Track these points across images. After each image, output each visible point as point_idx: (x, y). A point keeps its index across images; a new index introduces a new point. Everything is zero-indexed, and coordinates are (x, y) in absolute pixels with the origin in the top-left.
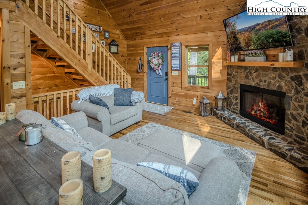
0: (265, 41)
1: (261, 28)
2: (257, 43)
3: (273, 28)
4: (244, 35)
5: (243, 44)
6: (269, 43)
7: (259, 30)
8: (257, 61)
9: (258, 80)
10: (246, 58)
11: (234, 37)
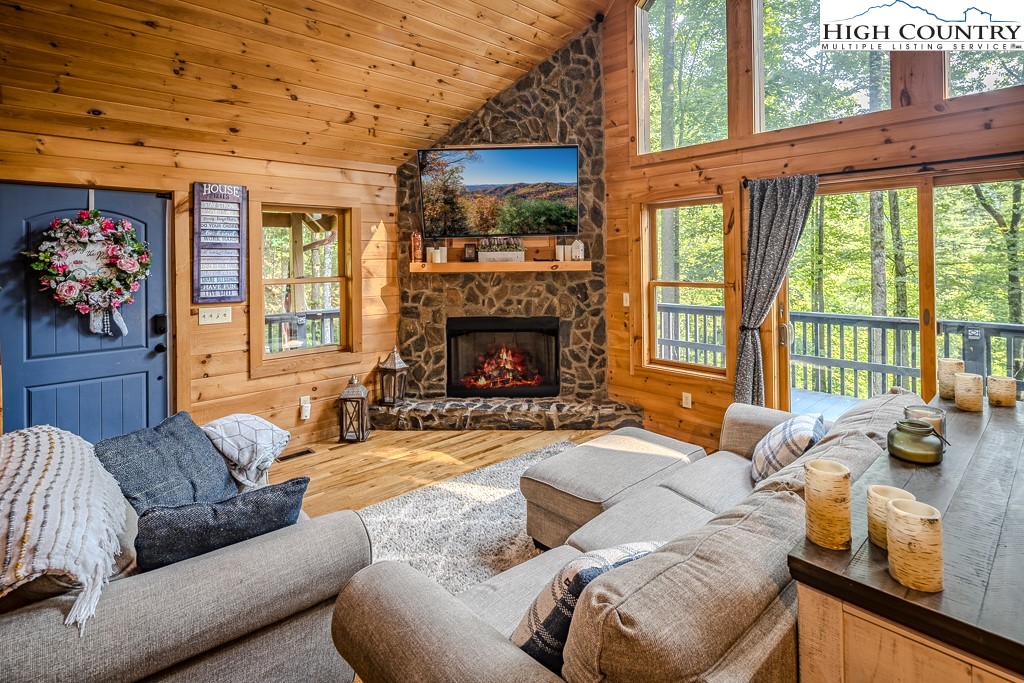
0: (530, 220)
1: (529, 193)
2: (511, 222)
3: (552, 198)
4: (480, 201)
5: (472, 221)
6: (539, 224)
7: (524, 196)
8: (511, 260)
9: (504, 301)
10: (481, 255)
11: (446, 202)
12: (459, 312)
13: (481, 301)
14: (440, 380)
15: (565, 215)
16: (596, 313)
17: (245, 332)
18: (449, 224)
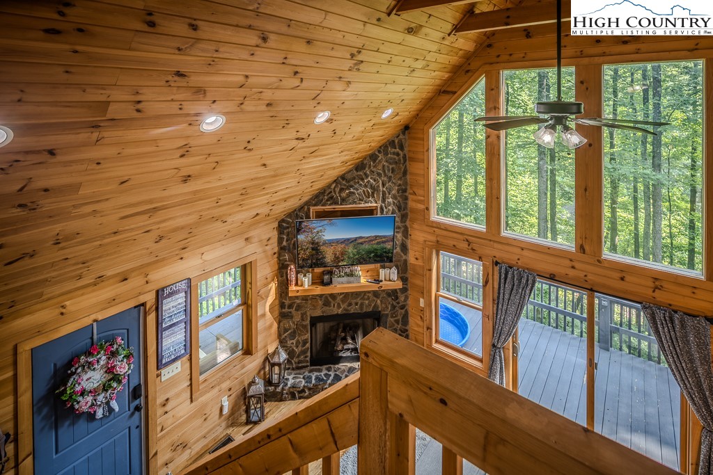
0: (365, 256)
1: (364, 242)
2: (353, 258)
3: (378, 243)
4: (335, 248)
5: (329, 258)
6: (370, 258)
7: (362, 244)
8: (353, 282)
9: (346, 304)
10: (334, 280)
11: (313, 249)
12: (318, 313)
13: (332, 305)
14: (306, 357)
15: (385, 252)
16: (403, 307)
17: (189, 373)
18: (314, 261)
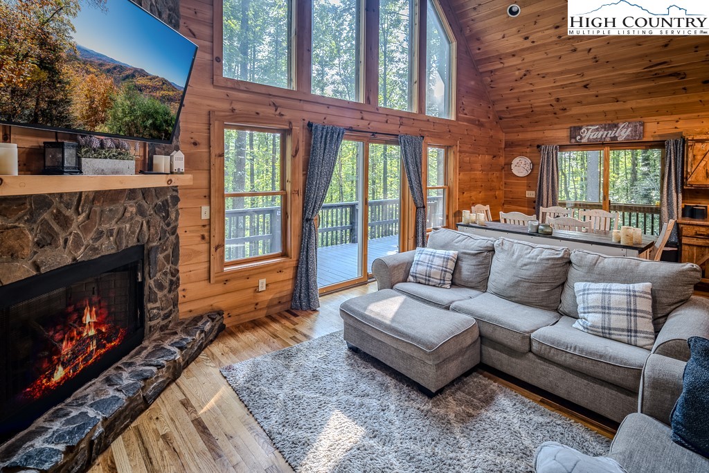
0: (139, 121)
1: (145, 86)
2: (121, 119)
3: (162, 99)
4: (93, 81)
5: (78, 109)
7: (142, 89)
8: (122, 173)
9: (92, 235)
10: (87, 163)
11: (43, 64)
13: (61, 242)
15: (166, 122)
16: (174, 231)
18: (43, 105)
